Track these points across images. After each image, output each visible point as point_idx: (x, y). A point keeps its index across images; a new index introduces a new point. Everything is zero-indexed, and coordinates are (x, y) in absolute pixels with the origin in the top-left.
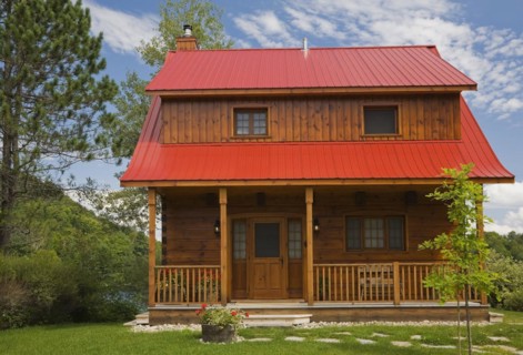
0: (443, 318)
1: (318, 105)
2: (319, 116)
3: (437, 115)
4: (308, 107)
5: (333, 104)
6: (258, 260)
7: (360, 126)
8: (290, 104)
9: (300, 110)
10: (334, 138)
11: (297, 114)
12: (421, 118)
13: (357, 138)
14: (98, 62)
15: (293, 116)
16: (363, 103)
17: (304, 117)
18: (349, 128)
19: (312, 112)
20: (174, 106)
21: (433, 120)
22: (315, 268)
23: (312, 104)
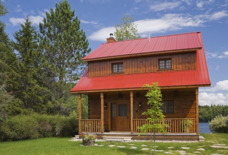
0: (181, 139)
1: (141, 59)
2: (141, 64)
3: (187, 60)
4: (137, 61)
5: (146, 59)
6: (119, 117)
7: (157, 67)
8: (131, 60)
9: (135, 62)
10: (147, 72)
11: (133, 64)
12: (181, 62)
13: (156, 71)
14: (87, 49)
15: (132, 64)
16: (158, 58)
17: (136, 64)
18: (152, 67)
19: (139, 62)
20: (92, 64)
21: (185, 62)
22: (133, 120)
23: (139, 59)
